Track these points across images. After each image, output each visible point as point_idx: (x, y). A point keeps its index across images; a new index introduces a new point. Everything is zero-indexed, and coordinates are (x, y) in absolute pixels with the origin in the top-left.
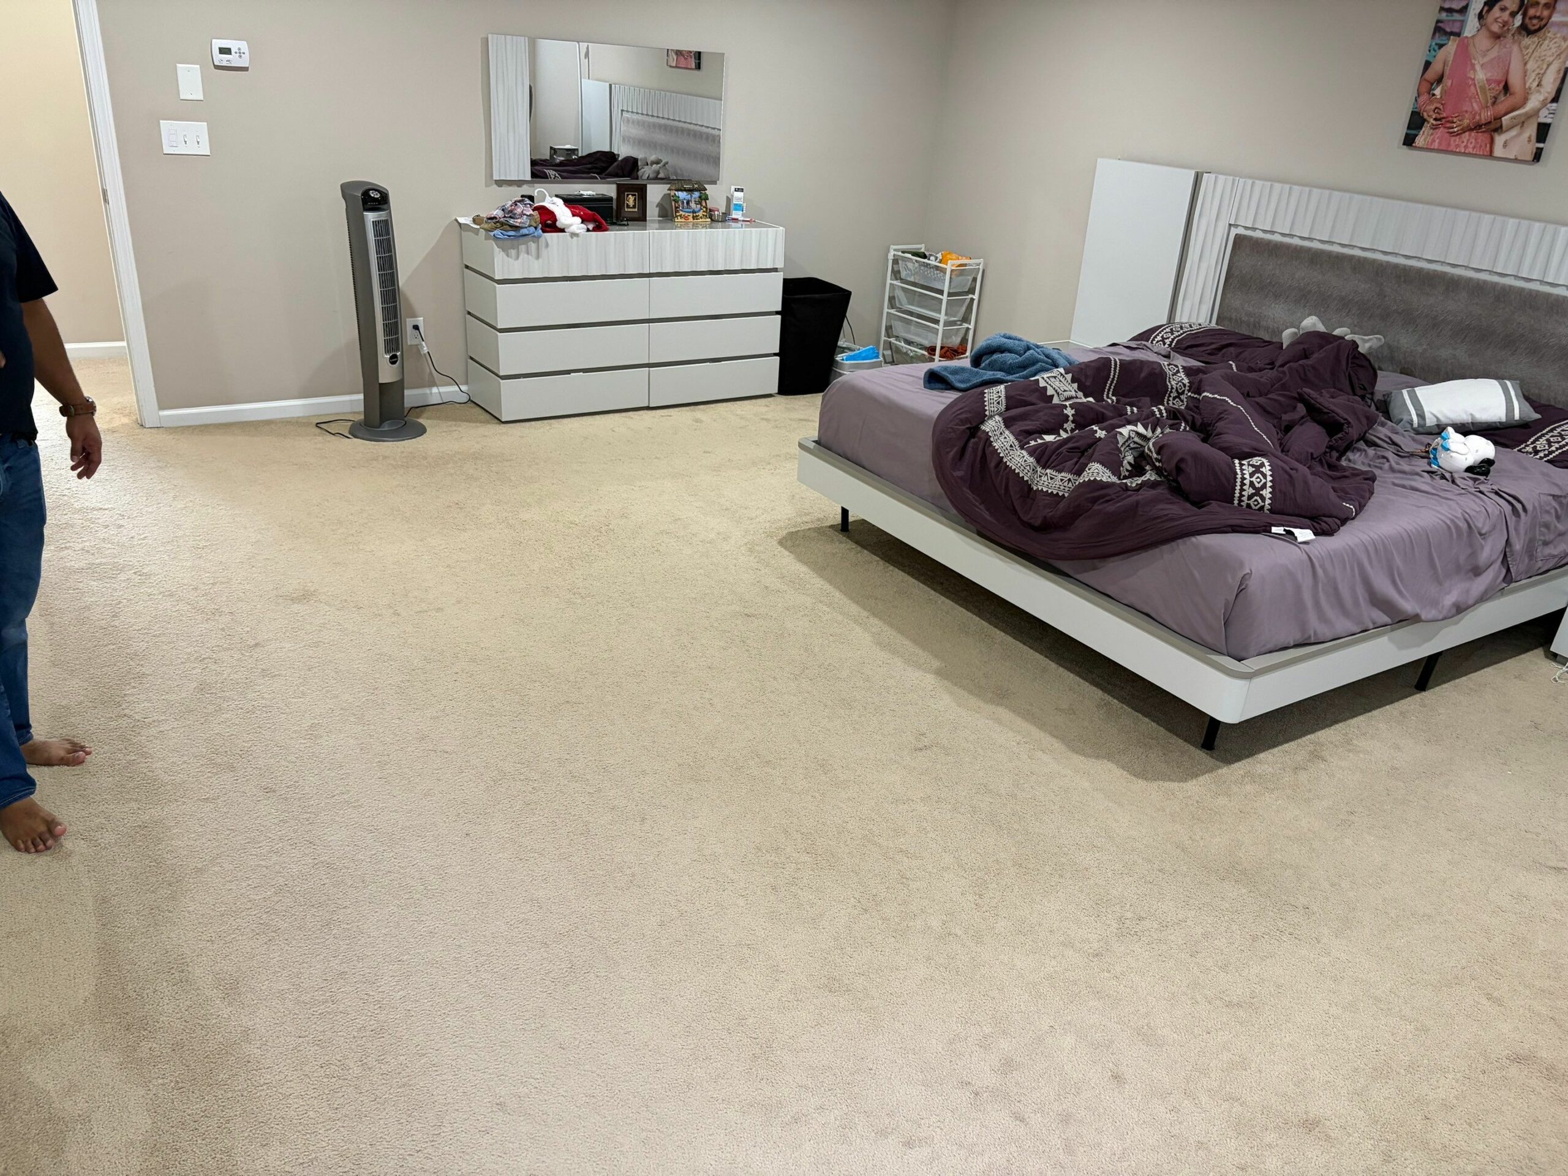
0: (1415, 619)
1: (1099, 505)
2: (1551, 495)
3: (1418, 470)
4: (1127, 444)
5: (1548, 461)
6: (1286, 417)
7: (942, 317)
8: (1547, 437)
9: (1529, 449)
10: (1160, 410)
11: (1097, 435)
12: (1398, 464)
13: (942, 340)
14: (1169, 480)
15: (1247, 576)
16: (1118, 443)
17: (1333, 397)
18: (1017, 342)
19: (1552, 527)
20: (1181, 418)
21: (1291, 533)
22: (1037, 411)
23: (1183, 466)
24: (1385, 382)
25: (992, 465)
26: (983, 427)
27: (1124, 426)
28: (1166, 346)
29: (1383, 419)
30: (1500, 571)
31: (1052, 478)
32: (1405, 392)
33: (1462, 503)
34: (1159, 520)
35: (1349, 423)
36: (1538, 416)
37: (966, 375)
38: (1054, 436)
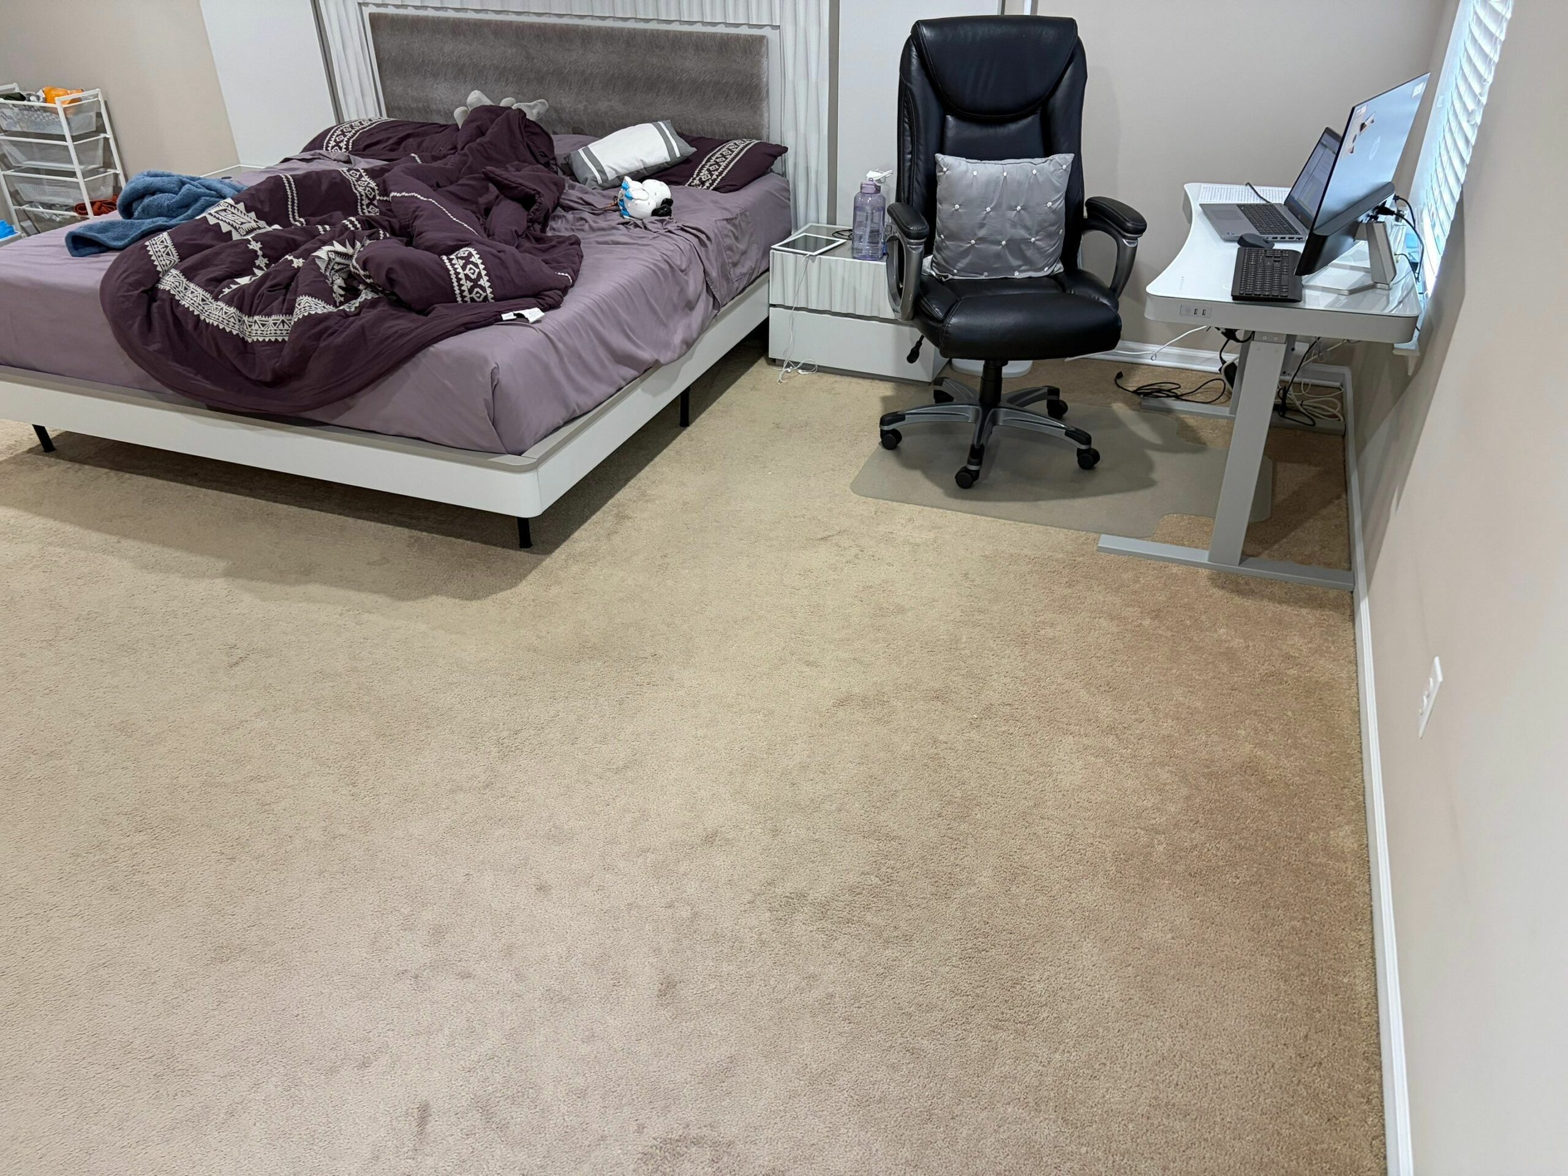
0: (656, 365)
1: (325, 340)
2: (724, 220)
3: (614, 224)
4: (330, 267)
5: (714, 189)
6: (482, 200)
7: (77, 168)
8: (707, 167)
9: (697, 182)
10: (352, 222)
11: (295, 265)
12: (595, 222)
13: (89, 194)
14: (387, 295)
15: (495, 371)
16: (320, 268)
17: (518, 170)
18: (165, 179)
19: (735, 248)
20: (376, 225)
21: (520, 316)
22: (217, 254)
23: (393, 276)
24: (562, 144)
25: (190, 327)
26: (161, 287)
27: (319, 248)
28: (344, 150)
29: (571, 182)
30: (707, 300)
31: (263, 325)
32: (581, 151)
33: (658, 246)
34: (392, 339)
35: (539, 193)
36: (694, 150)
37: (119, 231)
38: (249, 277)
